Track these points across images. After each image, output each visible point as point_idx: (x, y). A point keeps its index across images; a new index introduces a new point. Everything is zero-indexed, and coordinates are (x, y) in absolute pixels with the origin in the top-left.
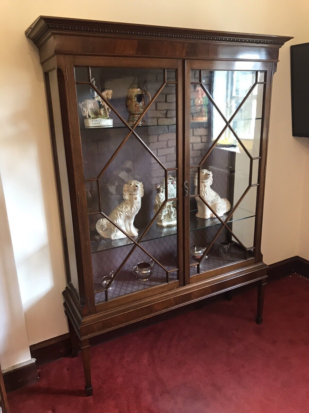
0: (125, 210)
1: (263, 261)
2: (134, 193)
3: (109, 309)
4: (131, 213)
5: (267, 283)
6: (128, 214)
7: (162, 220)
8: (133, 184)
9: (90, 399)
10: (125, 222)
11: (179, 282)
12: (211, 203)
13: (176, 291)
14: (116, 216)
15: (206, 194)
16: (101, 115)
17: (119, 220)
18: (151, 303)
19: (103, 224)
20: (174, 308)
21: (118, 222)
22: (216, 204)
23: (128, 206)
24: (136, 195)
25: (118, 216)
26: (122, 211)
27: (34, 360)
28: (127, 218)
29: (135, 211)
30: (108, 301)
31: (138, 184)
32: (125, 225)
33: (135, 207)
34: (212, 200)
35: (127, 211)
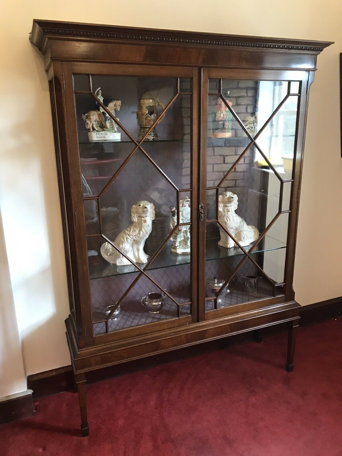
0: (133, 234)
1: (295, 299)
2: (143, 215)
3: (109, 342)
4: (139, 237)
5: (299, 325)
6: (135, 237)
7: (176, 247)
8: (142, 205)
9: (85, 440)
10: (132, 247)
11: (192, 317)
12: (235, 230)
13: (188, 327)
14: (122, 240)
15: (230, 220)
16: (107, 128)
17: (126, 244)
18: (158, 338)
19: (109, 248)
20: (184, 346)
21: (124, 246)
22: (241, 231)
23: (136, 230)
24: (146, 217)
25: (125, 240)
26: (129, 234)
27: (30, 392)
28: (135, 243)
29: (143, 235)
30: (109, 333)
31: (148, 205)
32: (133, 250)
33: (144, 231)
34: (237, 226)
35: (135, 235)
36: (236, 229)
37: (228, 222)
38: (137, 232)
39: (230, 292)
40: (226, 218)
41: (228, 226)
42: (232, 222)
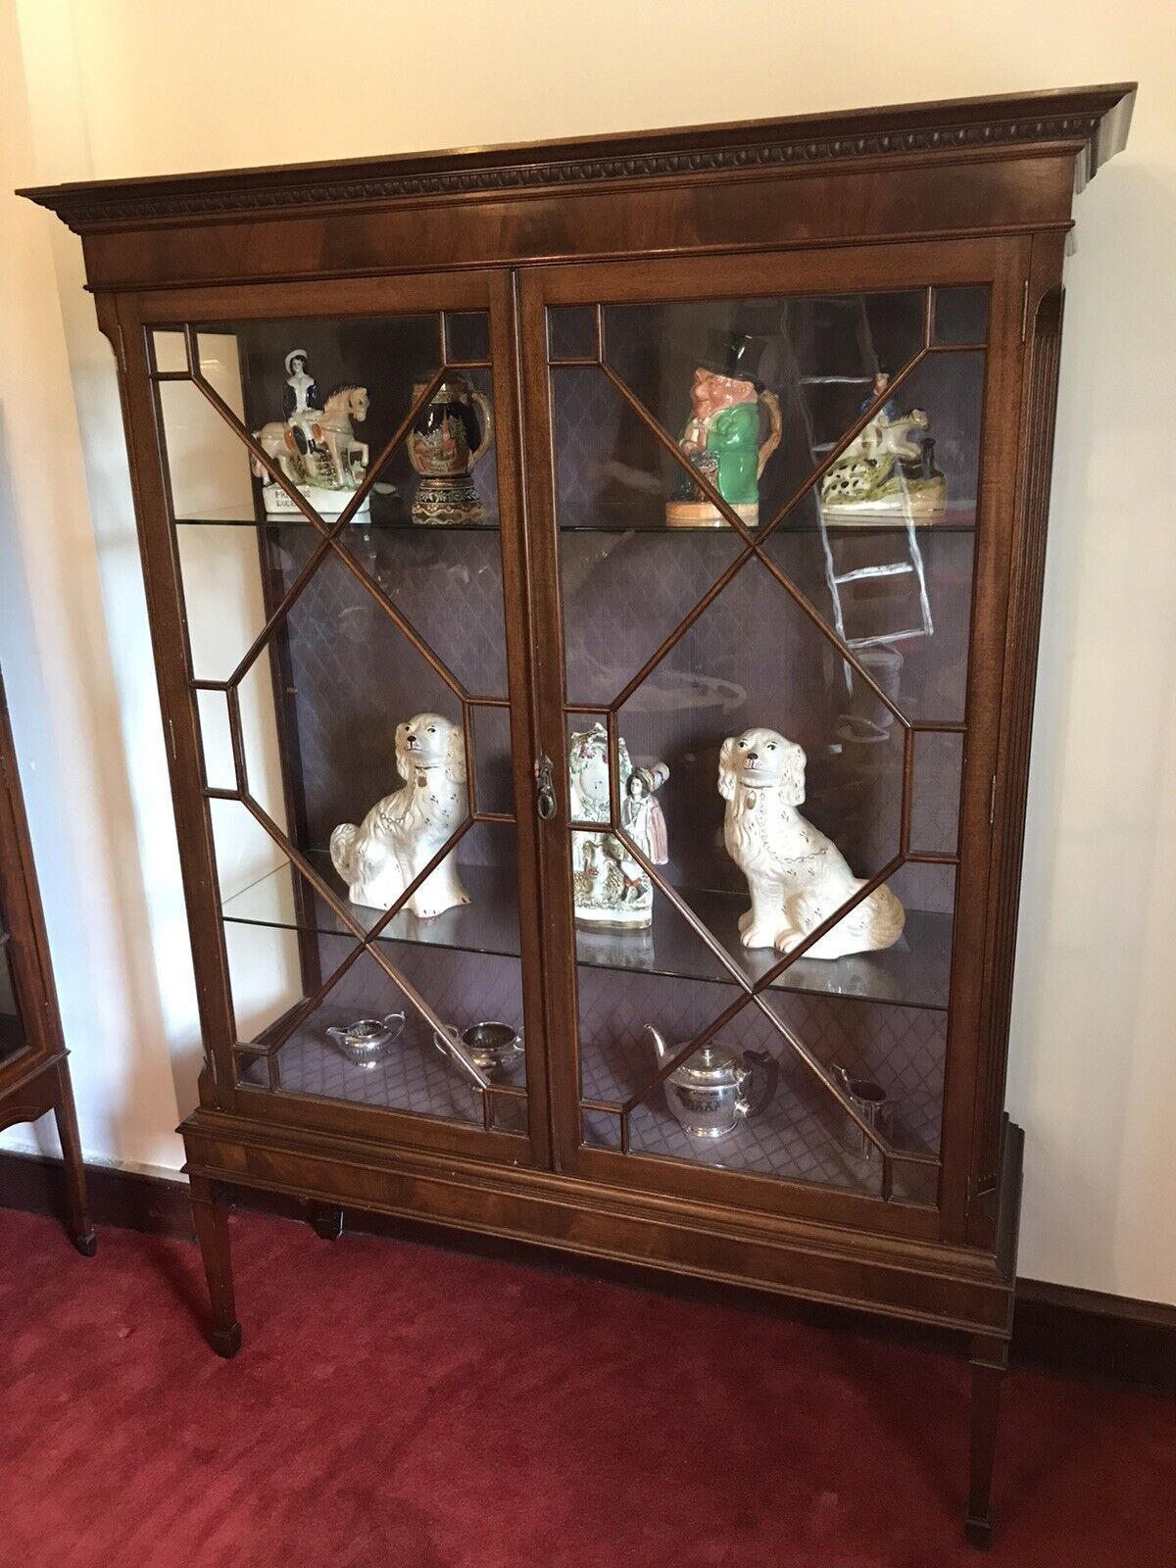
3: (274, 1120)
9: (213, 1365)
11: (532, 1147)
21: (363, 848)
22: (801, 895)
23: (401, 804)
24: (426, 768)
26: (383, 815)
29: (414, 827)
30: (275, 1094)
31: (435, 730)
33: (417, 813)
34: (781, 871)
35: (394, 819)
36: (783, 881)
37: (744, 848)
38: (402, 810)
39: (750, 1115)
40: (740, 829)
41: (745, 864)
42: (759, 852)
